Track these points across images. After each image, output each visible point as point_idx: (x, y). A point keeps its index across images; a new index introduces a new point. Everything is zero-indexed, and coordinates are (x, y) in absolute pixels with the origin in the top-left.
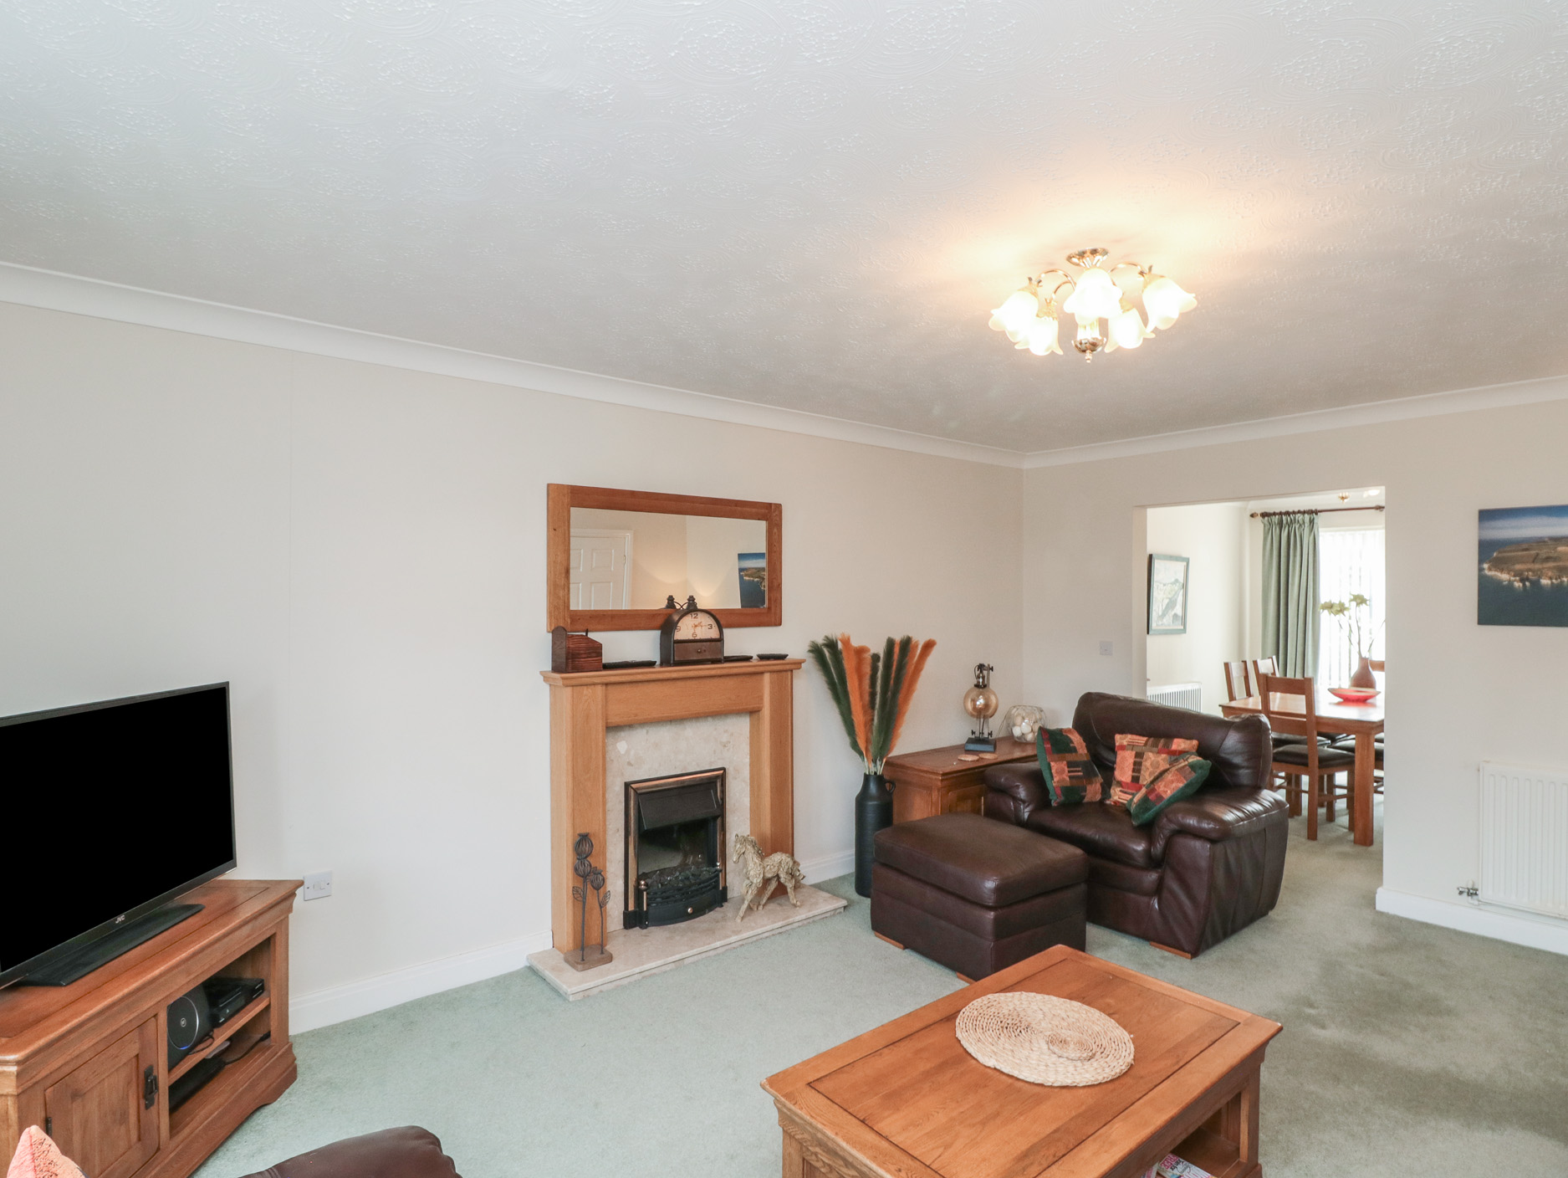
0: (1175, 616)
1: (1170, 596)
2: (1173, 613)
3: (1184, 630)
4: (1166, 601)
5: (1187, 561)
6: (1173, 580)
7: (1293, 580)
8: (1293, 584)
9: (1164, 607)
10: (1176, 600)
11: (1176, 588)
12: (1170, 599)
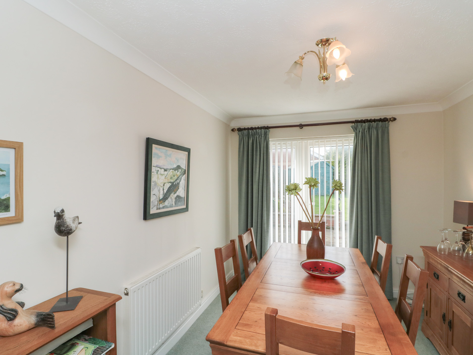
0: (178, 197)
1: (172, 181)
2: (176, 195)
3: (186, 209)
4: (168, 185)
5: (188, 150)
6: (175, 166)
7: (256, 170)
8: (256, 173)
9: (165, 191)
10: (178, 184)
11: (179, 173)
12: (172, 183)
